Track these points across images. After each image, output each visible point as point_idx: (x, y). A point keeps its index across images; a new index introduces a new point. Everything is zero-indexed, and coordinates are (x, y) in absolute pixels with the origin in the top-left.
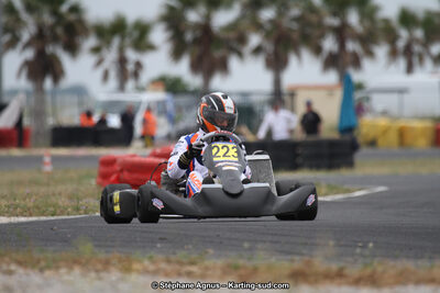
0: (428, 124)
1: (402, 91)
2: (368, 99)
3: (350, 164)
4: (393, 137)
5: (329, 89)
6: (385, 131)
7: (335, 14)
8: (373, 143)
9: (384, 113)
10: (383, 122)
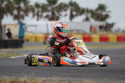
0: (43, 35)
1: (36, 26)
2: (26, 28)
3: (21, 47)
4: (33, 39)
5: (15, 25)
6: (31, 37)
7: (17, 4)
8: (28, 41)
9: (31, 32)
10: (30, 35)
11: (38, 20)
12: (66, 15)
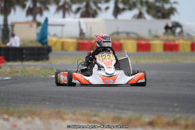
11: (64, 17)
12: (107, 8)
